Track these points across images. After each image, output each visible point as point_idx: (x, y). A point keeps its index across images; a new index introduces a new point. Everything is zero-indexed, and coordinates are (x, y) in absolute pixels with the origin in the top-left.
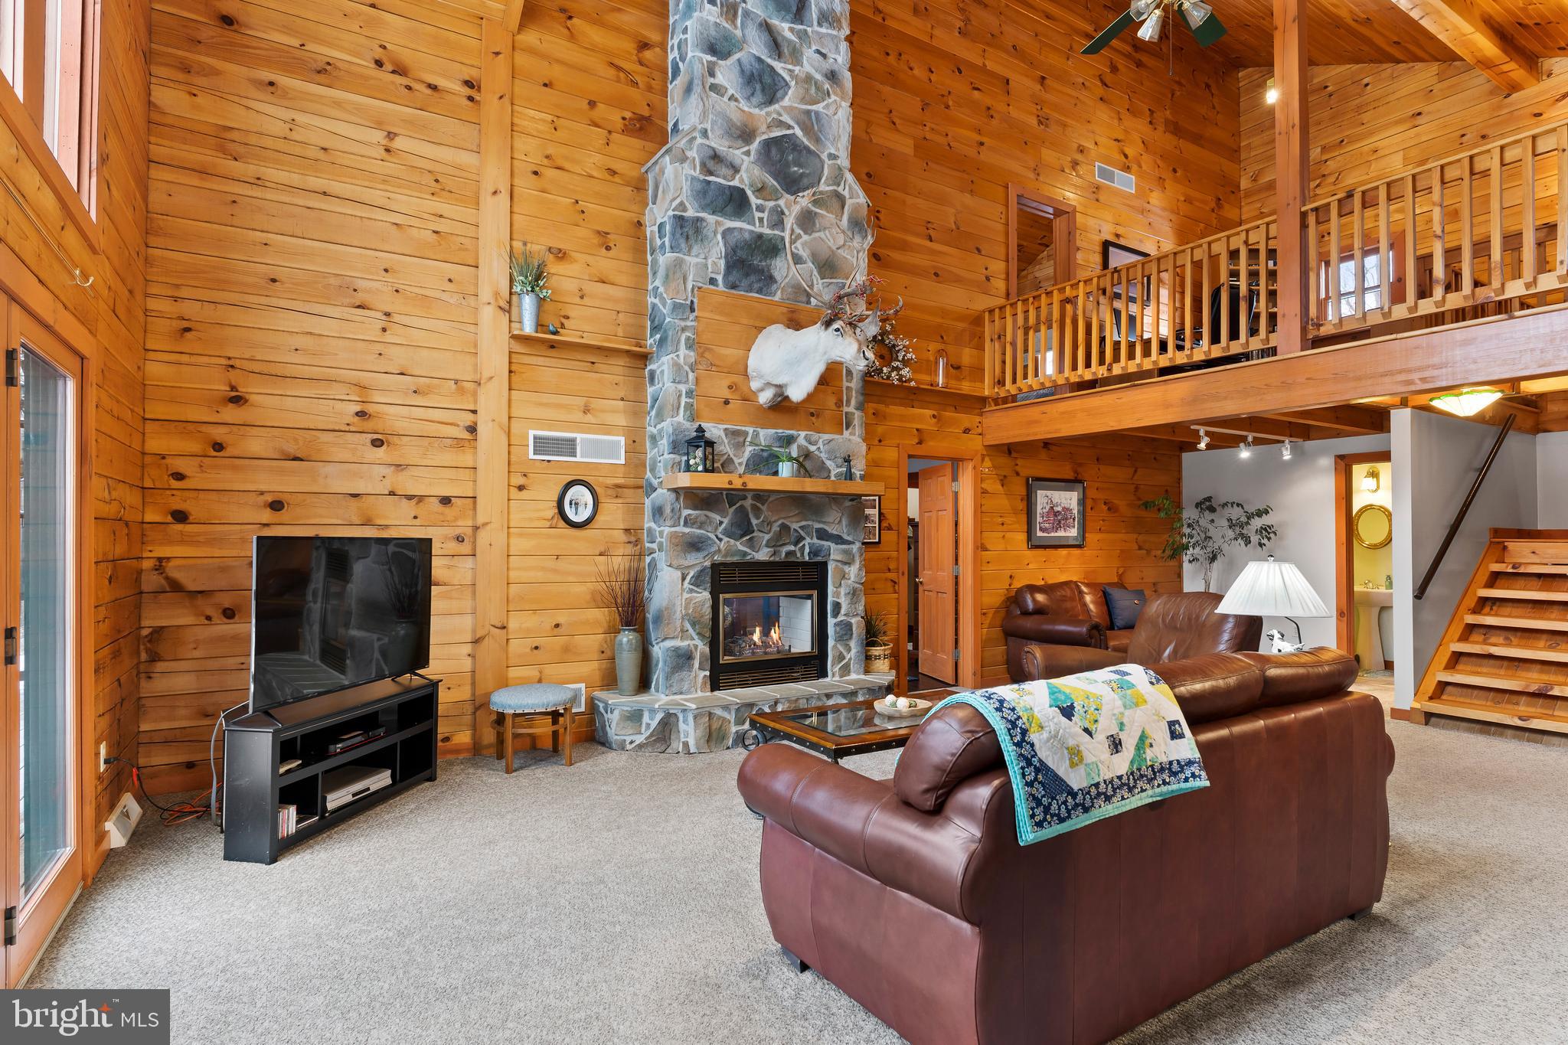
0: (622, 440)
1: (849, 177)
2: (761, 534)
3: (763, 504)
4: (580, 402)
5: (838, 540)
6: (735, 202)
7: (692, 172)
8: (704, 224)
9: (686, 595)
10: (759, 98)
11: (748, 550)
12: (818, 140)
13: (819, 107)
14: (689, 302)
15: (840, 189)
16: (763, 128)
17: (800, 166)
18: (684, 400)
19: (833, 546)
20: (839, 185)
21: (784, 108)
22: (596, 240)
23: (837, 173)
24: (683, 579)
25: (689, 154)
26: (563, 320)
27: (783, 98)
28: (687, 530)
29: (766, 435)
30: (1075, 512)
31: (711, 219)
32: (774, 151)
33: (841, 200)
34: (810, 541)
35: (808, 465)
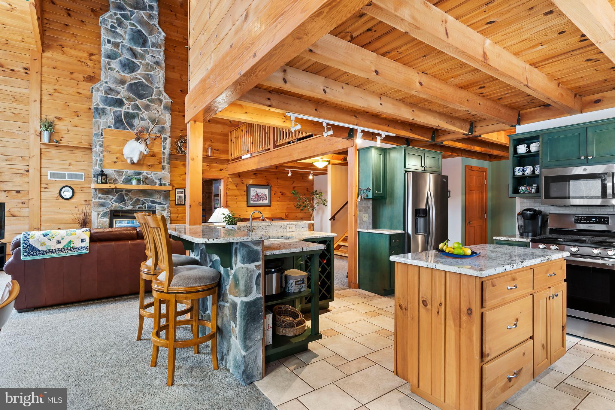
0: (84, 174)
1: (164, 94)
2: (129, 202)
3: (129, 193)
4: (68, 162)
5: (159, 203)
6: (119, 103)
7: (101, 94)
8: (106, 110)
9: (99, 220)
10: (127, 71)
11: (124, 207)
12: (151, 83)
13: (152, 73)
14: (100, 133)
15: (161, 97)
16: (129, 80)
17: (144, 91)
18: (98, 162)
19: (157, 205)
20: (160, 96)
21: (138, 74)
22: (74, 114)
23: (159, 92)
24: (99, 215)
25: (100, 89)
26: (61, 138)
27: (137, 70)
28: (100, 200)
29: (130, 172)
30: (267, 195)
31: (108, 108)
32: (134, 87)
33: (161, 101)
34: (147, 203)
35: (147, 181)
